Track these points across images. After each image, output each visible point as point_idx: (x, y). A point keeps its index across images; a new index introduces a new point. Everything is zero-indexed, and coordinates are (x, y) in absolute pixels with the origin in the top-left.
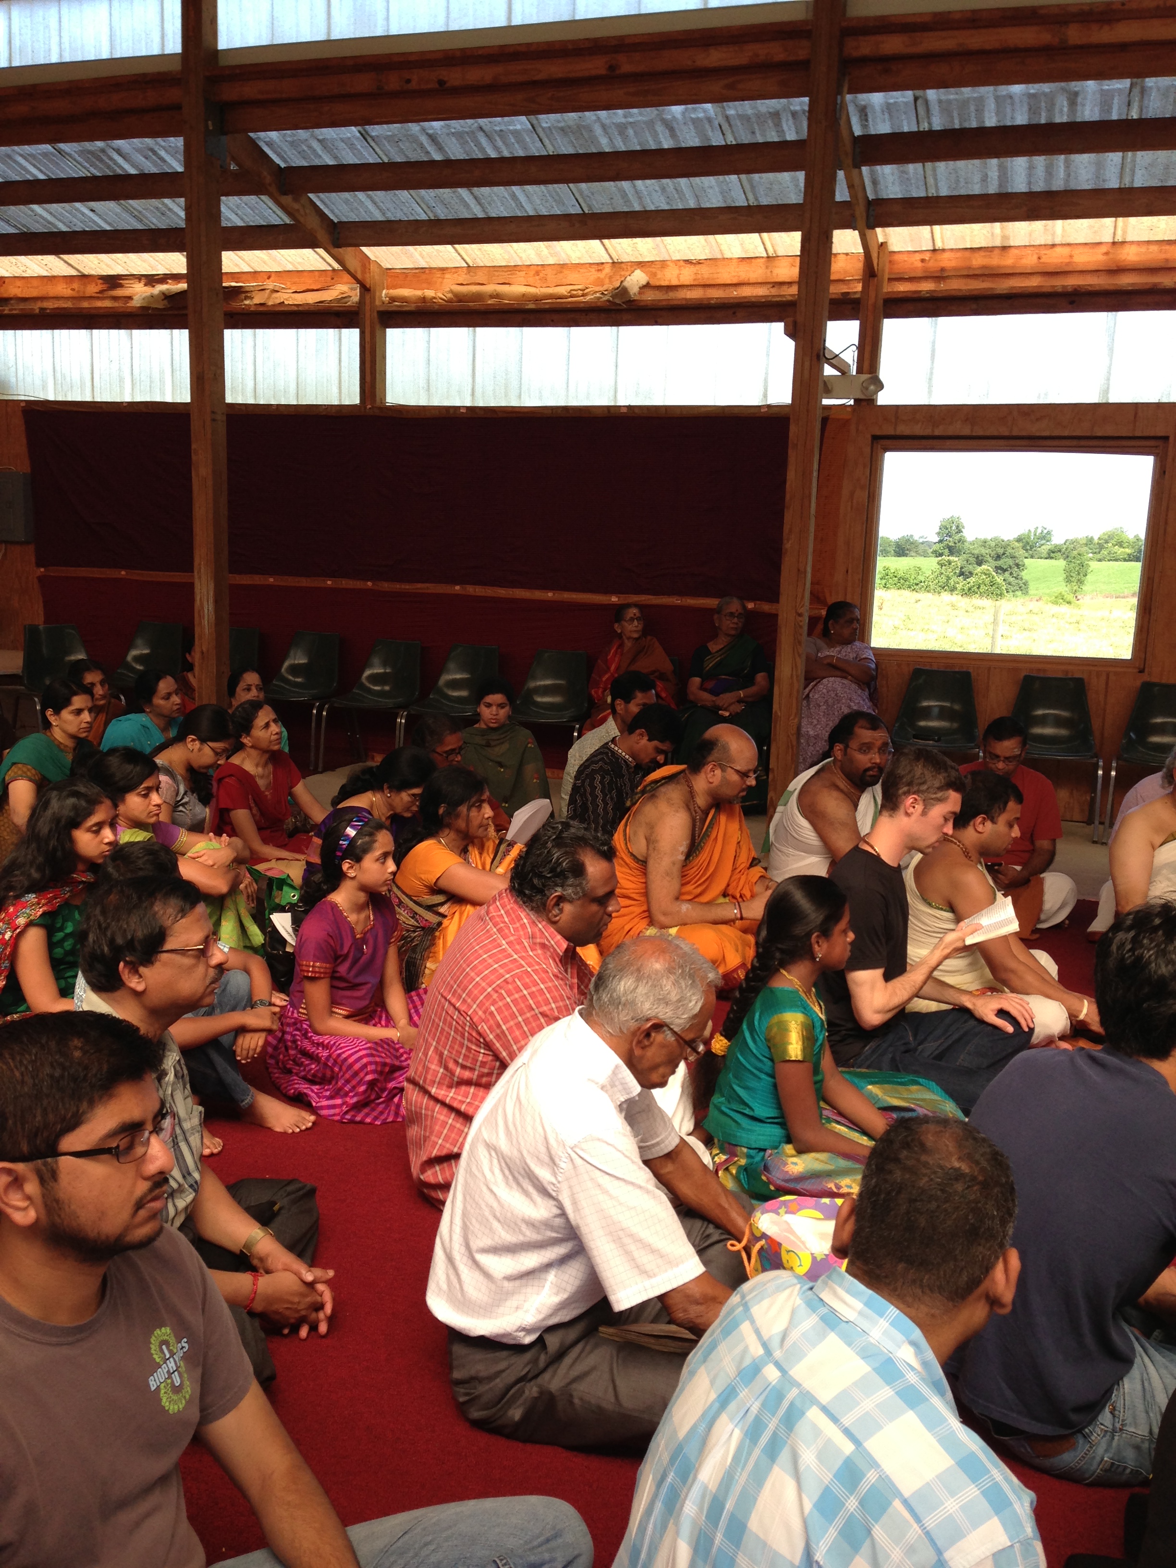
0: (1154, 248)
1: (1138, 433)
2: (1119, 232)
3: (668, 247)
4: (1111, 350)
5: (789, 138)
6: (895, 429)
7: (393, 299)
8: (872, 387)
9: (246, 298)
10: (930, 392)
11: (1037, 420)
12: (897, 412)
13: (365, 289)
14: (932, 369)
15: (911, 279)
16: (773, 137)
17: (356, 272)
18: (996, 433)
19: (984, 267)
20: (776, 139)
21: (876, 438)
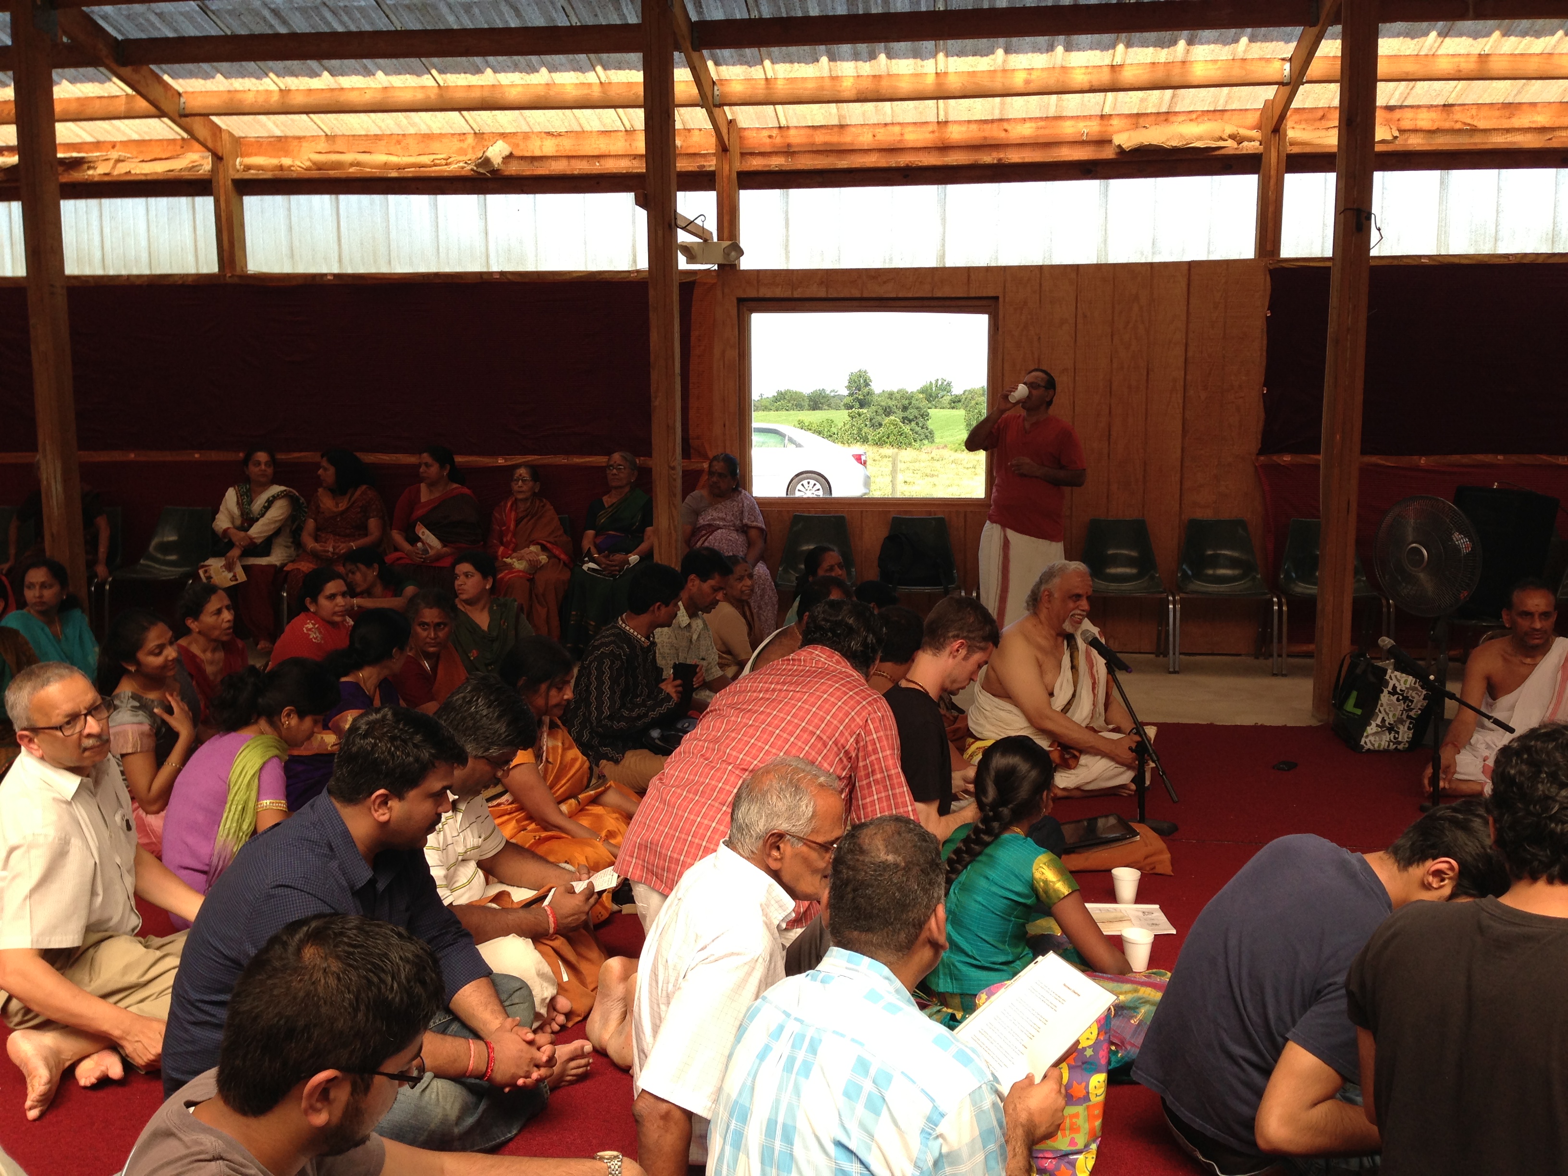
0: (974, 127)
1: (973, 294)
2: (942, 113)
3: (528, 119)
4: (944, 220)
5: (630, 22)
6: (758, 291)
7: (248, 168)
8: (733, 254)
9: (89, 168)
10: (787, 258)
11: (885, 283)
12: (758, 276)
13: (218, 158)
14: (787, 236)
15: (762, 154)
16: (615, 20)
17: (206, 140)
18: (848, 296)
19: (825, 144)
20: (618, 22)
21: (740, 301)
